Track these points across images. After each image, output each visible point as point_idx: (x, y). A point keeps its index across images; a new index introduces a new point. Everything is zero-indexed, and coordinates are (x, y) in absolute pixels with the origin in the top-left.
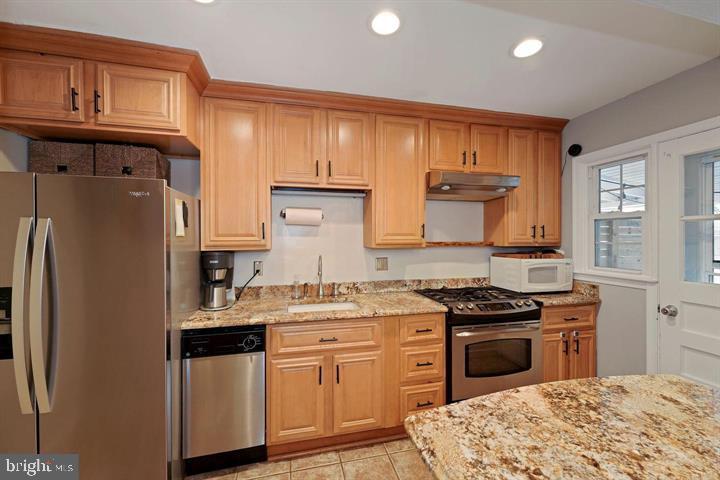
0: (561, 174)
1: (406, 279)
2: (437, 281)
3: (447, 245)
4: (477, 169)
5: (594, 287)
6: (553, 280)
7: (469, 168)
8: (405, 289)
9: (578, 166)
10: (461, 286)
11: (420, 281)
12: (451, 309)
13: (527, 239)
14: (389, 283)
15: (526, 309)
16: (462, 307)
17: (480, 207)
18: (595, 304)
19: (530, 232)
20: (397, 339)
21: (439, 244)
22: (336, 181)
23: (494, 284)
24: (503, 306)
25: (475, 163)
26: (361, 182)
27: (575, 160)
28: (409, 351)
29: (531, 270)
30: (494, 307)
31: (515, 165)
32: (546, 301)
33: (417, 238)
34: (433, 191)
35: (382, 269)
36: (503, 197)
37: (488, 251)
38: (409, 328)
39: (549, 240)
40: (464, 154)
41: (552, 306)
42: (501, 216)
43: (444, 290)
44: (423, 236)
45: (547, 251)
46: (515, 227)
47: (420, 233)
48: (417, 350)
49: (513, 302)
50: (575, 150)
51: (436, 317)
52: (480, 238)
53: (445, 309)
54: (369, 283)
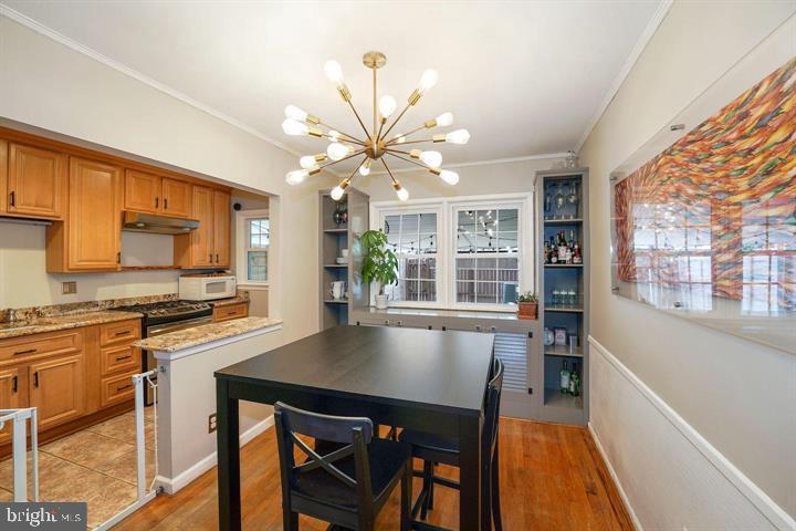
0: (230, 220)
1: (97, 299)
2: (130, 300)
3: (140, 269)
4: (168, 211)
5: (247, 292)
6: (223, 290)
7: (160, 211)
8: (98, 309)
9: (240, 217)
10: (154, 301)
11: (113, 301)
12: (146, 316)
13: (206, 264)
14: (79, 305)
15: (197, 310)
16: (154, 313)
17: (171, 239)
18: (247, 302)
19: (208, 259)
20: (97, 343)
21: (133, 268)
22: (20, 211)
23: (181, 298)
24: (187, 309)
25: (166, 207)
26: (52, 214)
27: (238, 213)
28: (109, 350)
29: (208, 285)
30: (179, 310)
31: (199, 211)
32: (216, 304)
33: (113, 264)
34: (127, 226)
35: (70, 292)
36: (188, 234)
37: (177, 273)
38: (109, 334)
39: (222, 264)
40: (157, 200)
41: (221, 306)
42: (188, 246)
43: (137, 305)
44: (119, 262)
45: (220, 271)
46: (197, 255)
47: (115, 259)
48: (116, 349)
49: (194, 306)
50: (238, 207)
51: (133, 322)
52: (170, 262)
53: (142, 315)
54: (54, 307)
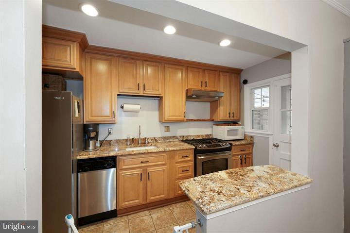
0: (240, 91)
1: (177, 135)
2: (190, 136)
3: (195, 120)
4: (207, 89)
5: (252, 137)
6: (237, 135)
7: (204, 88)
8: (177, 140)
9: (247, 88)
10: (201, 138)
11: (183, 136)
12: (196, 147)
13: (227, 118)
14: (170, 137)
15: (226, 146)
16: (200, 147)
17: (208, 105)
18: (252, 144)
19: (228, 115)
20: (174, 160)
21: (191, 120)
22: (147, 93)
23: (214, 137)
24: (217, 146)
25: (206, 86)
26: (158, 93)
27: (245, 86)
28: (179, 165)
29: (228, 131)
30: (214, 146)
31: (222, 87)
32: (233, 143)
33: (182, 118)
34: (189, 97)
35: (167, 131)
36: (217, 101)
37: (211, 123)
38: (179, 156)
39: (236, 118)
40: (202, 82)
41: (236, 145)
42: (217, 108)
43: (193, 140)
44: (185, 117)
45: (234, 123)
46: (222, 113)
47: (183, 116)
48: (182, 165)
49: (221, 144)
50: (245, 82)
51: (190, 151)
52: (209, 118)
53: (194, 147)
54: (161, 138)
